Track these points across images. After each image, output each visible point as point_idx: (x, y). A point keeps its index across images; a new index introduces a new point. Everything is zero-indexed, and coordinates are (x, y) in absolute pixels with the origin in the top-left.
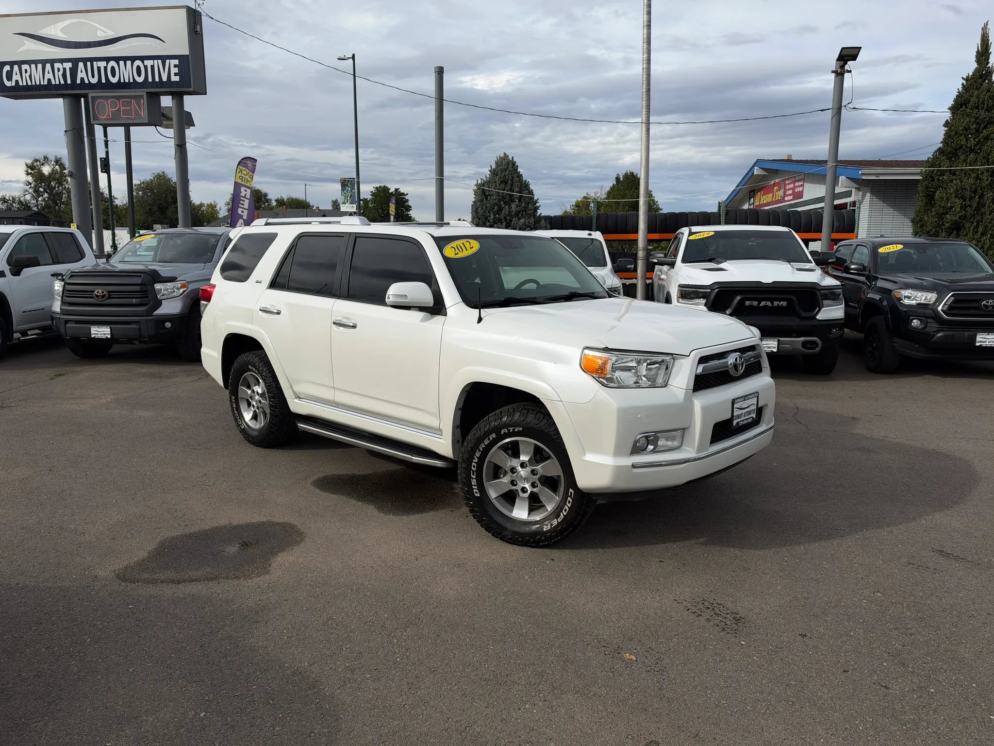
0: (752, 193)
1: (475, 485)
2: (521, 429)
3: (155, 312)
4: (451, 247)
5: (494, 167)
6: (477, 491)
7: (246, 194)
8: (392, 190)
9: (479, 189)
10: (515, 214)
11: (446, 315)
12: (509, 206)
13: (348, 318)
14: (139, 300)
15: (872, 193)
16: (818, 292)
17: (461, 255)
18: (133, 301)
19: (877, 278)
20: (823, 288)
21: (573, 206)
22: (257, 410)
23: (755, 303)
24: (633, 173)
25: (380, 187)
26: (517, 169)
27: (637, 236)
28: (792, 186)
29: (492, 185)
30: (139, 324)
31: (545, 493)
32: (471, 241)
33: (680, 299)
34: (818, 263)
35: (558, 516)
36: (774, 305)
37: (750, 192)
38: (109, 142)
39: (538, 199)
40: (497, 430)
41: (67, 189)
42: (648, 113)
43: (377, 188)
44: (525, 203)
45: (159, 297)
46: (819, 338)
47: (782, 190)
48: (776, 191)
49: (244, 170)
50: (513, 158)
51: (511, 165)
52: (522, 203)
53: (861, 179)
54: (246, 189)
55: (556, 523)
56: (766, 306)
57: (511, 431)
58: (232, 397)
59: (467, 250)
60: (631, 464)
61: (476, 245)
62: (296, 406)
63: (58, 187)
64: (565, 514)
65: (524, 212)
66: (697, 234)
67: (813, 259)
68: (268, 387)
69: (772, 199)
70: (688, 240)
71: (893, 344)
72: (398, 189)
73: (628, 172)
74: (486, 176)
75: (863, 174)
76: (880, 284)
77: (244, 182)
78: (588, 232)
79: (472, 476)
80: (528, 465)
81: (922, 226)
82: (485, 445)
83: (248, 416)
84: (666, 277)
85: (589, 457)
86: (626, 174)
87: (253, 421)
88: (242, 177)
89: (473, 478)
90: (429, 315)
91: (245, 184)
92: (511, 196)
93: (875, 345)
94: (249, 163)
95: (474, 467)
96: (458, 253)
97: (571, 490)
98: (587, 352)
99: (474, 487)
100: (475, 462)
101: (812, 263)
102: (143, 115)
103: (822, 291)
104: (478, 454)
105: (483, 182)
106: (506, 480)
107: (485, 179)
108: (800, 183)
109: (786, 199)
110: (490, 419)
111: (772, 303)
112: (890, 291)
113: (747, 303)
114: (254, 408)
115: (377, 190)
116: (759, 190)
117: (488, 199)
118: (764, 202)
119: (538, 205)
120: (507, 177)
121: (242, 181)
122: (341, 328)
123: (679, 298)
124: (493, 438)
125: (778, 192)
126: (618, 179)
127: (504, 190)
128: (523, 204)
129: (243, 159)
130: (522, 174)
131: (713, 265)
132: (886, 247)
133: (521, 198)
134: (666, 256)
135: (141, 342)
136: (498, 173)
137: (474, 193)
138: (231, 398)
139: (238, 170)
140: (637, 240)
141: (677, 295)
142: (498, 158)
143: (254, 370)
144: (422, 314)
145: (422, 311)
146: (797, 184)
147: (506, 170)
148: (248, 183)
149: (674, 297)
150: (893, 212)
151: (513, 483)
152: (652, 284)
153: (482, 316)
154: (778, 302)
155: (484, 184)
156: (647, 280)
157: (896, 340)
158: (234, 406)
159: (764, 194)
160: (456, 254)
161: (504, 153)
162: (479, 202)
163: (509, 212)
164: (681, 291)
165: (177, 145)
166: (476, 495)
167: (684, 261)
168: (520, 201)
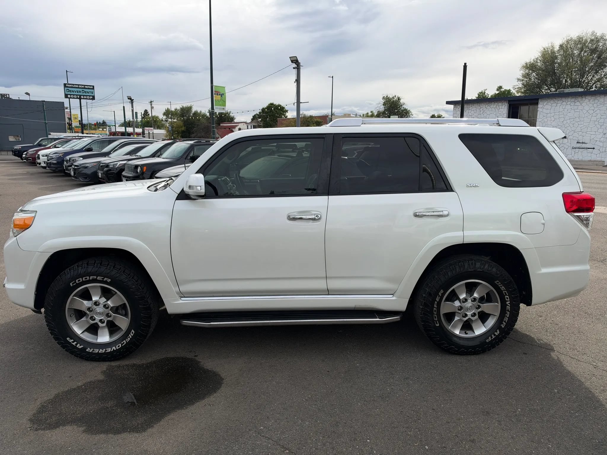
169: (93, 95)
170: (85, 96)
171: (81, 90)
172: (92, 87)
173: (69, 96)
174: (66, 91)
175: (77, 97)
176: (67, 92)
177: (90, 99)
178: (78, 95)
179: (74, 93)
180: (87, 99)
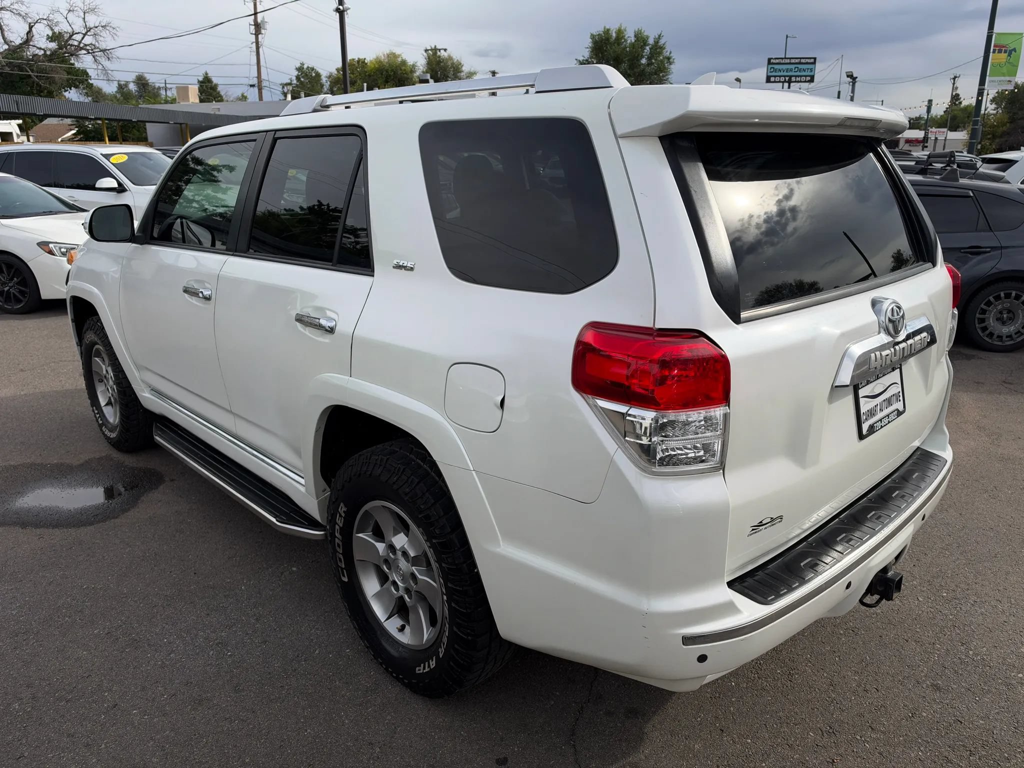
169: (812, 74)
170: (798, 76)
171: (793, 67)
172: (812, 60)
173: (772, 79)
174: (769, 71)
175: (785, 79)
176: (771, 72)
177: (805, 82)
178: (787, 76)
179: (782, 74)
180: (801, 82)
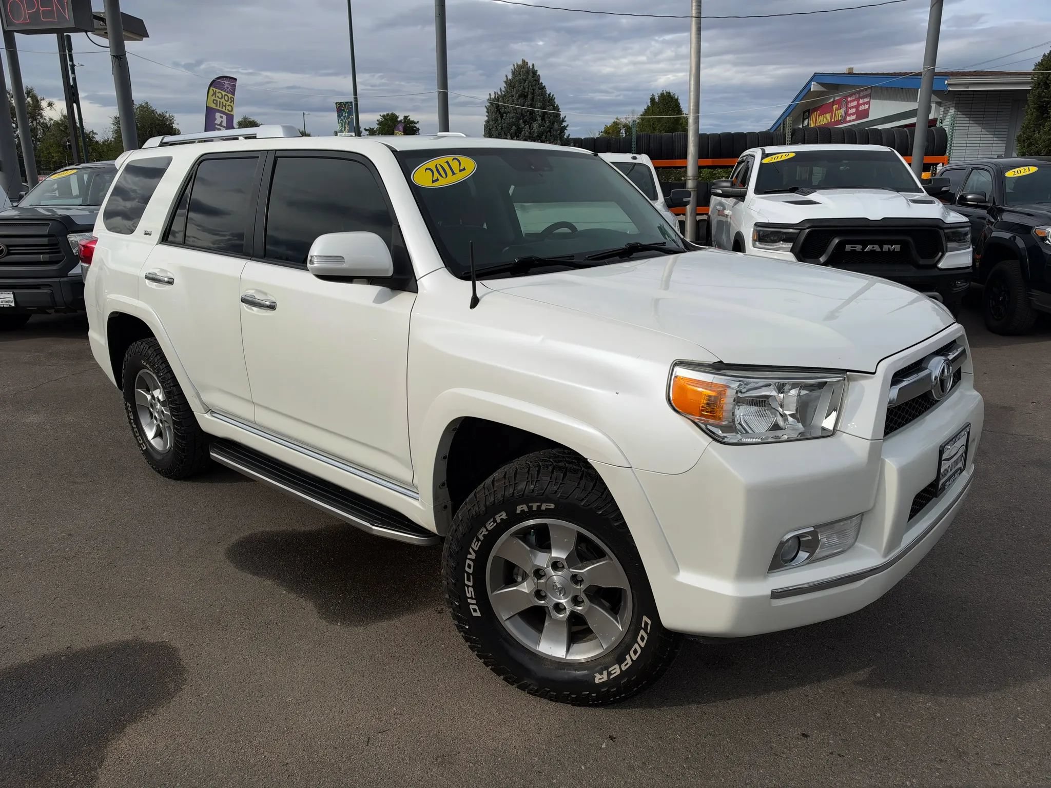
0: (807, 113)
1: (471, 598)
2: (552, 506)
3: (70, 272)
4: (426, 170)
5: (510, 77)
6: (476, 607)
7: (222, 121)
8: (401, 118)
9: (492, 104)
10: (538, 136)
11: (417, 292)
12: (530, 126)
13: (265, 294)
14: (48, 256)
15: (957, 108)
16: (941, 231)
17: (443, 183)
18: (40, 257)
19: (1003, 211)
20: (949, 226)
21: (602, 132)
22: (161, 425)
23: (859, 248)
24: (670, 93)
25: (388, 115)
26: (539, 79)
27: (686, 163)
28: (855, 103)
29: (508, 100)
30: (51, 288)
31: (598, 616)
32: (462, 159)
33: (757, 243)
34: (930, 193)
35: (620, 660)
36: (884, 250)
37: (804, 112)
38: (75, 67)
39: (565, 117)
40: (508, 504)
41: (42, 124)
42: (699, 7)
43: (384, 116)
44: (550, 122)
45: (74, 252)
46: (940, 293)
47: (843, 109)
48: (836, 110)
49: (219, 92)
50: (533, 65)
51: (531, 75)
52: (545, 123)
53: (946, 91)
54: (222, 115)
55: (618, 672)
56: (873, 252)
57: (535, 508)
58: (128, 403)
59: (454, 173)
60: (770, 593)
61: (470, 165)
62: (208, 423)
63: (32, 122)
64: (635, 658)
65: (549, 133)
66: (774, 157)
67: (924, 187)
68: (167, 393)
69: (831, 119)
70: (762, 165)
71: (1030, 298)
72: (408, 117)
73: (665, 92)
74: (501, 89)
75: (949, 85)
76: (1007, 217)
77: (220, 107)
78: (631, 155)
79: (466, 582)
80: (566, 566)
81: (1030, 145)
82: (487, 530)
83: (150, 434)
84: (731, 213)
85: (686, 577)
86: (662, 94)
87: (158, 439)
88: (217, 101)
89: (468, 586)
90: (387, 290)
91: (221, 109)
92: (532, 113)
93: (1001, 298)
94: (227, 84)
95: (469, 566)
96: (437, 180)
97: (645, 618)
98: (680, 372)
99: (469, 601)
100: (470, 559)
101: (923, 192)
102: (67, 17)
103: (946, 231)
104: (475, 546)
105: (497, 96)
106: (525, 588)
107: (499, 93)
108: (865, 100)
109: (848, 118)
110: (496, 484)
111: (881, 248)
112: (1029, 228)
113: (848, 248)
114: (157, 421)
115: (385, 119)
116: (815, 110)
117: (504, 118)
118: (821, 123)
119: (565, 124)
120: (527, 89)
121: (216, 106)
122: (255, 309)
123: (756, 241)
124: (502, 519)
125: (838, 111)
126: (652, 100)
127: (523, 106)
128: (547, 124)
129: (218, 78)
130: (545, 86)
131: (797, 197)
132: (1016, 170)
133: (544, 116)
134: (733, 185)
135: (57, 311)
136: (515, 85)
137: (486, 110)
138: (126, 405)
139: (211, 92)
140: (686, 167)
141: (753, 237)
142: (516, 66)
143: (149, 367)
144: (374, 290)
145: (374, 284)
146: (861, 101)
147: (525, 81)
148: (224, 107)
149: (748, 241)
150: (980, 130)
151: (539, 594)
152: (708, 222)
153: (478, 295)
154: (890, 246)
155: (499, 99)
156: (697, 217)
157: (1036, 293)
158: (132, 418)
159: (821, 115)
160: (433, 182)
161: (523, 60)
162: (493, 121)
163: (530, 133)
164: (759, 232)
165: (114, 56)
166: (474, 614)
167: (758, 191)
168: (543, 119)
